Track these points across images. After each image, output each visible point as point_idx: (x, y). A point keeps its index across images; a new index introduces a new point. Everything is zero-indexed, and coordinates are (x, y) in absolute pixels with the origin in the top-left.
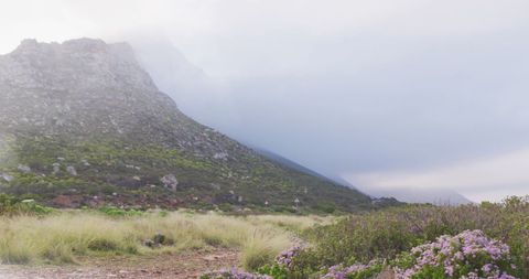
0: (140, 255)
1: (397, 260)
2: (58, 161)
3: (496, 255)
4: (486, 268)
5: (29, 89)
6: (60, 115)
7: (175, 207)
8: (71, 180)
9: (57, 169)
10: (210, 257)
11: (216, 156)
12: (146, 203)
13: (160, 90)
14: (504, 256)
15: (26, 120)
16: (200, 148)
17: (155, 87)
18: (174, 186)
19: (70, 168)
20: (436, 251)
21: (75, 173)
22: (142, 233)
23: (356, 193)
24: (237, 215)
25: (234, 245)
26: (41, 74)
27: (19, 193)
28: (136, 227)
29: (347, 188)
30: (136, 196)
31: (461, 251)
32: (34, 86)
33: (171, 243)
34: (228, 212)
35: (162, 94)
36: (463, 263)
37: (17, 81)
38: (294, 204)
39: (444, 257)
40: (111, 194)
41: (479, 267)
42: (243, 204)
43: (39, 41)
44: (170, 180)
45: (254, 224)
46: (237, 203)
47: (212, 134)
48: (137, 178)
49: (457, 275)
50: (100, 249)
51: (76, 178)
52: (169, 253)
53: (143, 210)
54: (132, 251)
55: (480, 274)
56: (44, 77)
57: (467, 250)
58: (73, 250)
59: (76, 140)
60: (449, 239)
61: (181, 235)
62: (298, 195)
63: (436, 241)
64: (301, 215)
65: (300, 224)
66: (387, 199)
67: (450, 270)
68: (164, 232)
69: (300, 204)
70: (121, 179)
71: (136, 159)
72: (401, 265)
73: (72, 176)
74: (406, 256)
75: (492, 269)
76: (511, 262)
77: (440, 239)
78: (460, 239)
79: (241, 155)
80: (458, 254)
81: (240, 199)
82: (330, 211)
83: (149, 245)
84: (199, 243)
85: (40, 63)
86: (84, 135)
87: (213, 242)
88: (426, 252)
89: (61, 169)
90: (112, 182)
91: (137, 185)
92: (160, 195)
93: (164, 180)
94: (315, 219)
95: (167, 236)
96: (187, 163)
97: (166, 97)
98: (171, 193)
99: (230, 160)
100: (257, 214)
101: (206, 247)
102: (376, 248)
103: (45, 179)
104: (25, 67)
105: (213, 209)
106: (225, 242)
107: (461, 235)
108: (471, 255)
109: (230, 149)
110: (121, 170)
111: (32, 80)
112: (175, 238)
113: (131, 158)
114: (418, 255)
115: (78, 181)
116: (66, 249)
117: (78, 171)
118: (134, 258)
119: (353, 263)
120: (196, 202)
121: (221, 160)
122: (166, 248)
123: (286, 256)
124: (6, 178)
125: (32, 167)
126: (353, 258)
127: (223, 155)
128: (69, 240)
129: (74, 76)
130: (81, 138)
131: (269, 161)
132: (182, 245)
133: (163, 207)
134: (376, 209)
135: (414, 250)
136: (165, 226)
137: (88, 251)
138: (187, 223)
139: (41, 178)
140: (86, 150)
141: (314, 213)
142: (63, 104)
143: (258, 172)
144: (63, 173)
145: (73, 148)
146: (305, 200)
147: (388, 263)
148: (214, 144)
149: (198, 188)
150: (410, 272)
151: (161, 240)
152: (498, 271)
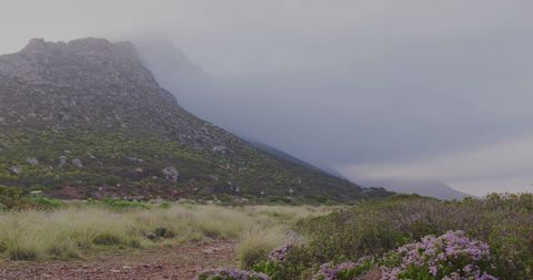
0: (142, 248)
1: (385, 258)
2: (64, 154)
3: (476, 256)
4: (467, 269)
5: (37, 86)
6: (67, 110)
7: (176, 197)
8: (77, 172)
9: (63, 162)
10: (209, 250)
11: (215, 149)
12: (148, 194)
13: (161, 86)
14: (485, 257)
15: (34, 115)
16: (199, 141)
17: (157, 84)
18: (175, 177)
19: (76, 161)
20: (421, 251)
21: (81, 166)
22: (144, 226)
23: (347, 183)
24: (235, 205)
25: (232, 237)
26: (48, 72)
27: (28, 184)
28: (139, 220)
29: (339, 179)
30: (139, 187)
31: (444, 251)
32: (41, 83)
33: (171, 235)
34: (226, 202)
35: (163, 90)
36: (446, 263)
37: (25, 78)
38: (289, 194)
39: (428, 258)
40: (115, 185)
41: (461, 267)
42: (240, 195)
43: (46, 40)
44: (171, 172)
45: (251, 215)
46: (234, 193)
47: (211, 128)
48: (140, 170)
49: (440, 275)
50: (105, 243)
51: (82, 170)
52: (170, 246)
53: (146, 200)
54: (135, 245)
55: (462, 274)
56: (50, 75)
57: (450, 251)
58: (79, 245)
59: (82, 134)
60: (433, 239)
61: (181, 228)
62: (293, 185)
63: (420, 241)
64: (295, 205)
65: (294, 214)
66: (376, 189)
67: (434, 270)
68: (165, 225)
69: (294, 194)
70: (124, 171)
71: (138, 152)
72: (388, 264)
73: (78, 168)
74: (393, 255)
75: (474, 269)
76: (491, 261)
77: (425, 240)
78: (443, 240)
79: (238, 148)
80: (441, 255)
81: (238, 190)
82: (322, 201)
83: (151, 238)
84: (198, 235)
85: (47, 61)
86: (89, 129)
87: (212, 234)
88: (411, 252)
89: (67, 161)
90: (117, 174)
91: (140, 177)
92: (162, 186)
93: (165, 171)
94: (309, 209)
95: (168, 229)
96: (188, 156)
97: (167, 93)
98: (173, 184)
99: (228, 152)
100: (253, 205)
101: (206, 239)
102: (364, 246)
103: (52, 171)
104: (33, 65)
105: (212, 199)
106: (223, 234)
107: (444, 236)
108: (453, 256)
109: (228, 142)
110: (125, 162)
111: (40, 77)
112: (176, 231)
113: (133, 151)
114: (403, 254)
115: (84, 173)
116: (71, 245)
117: (84, 164)
118: (137, 252)
119: (343, 260)
120: (196, 193)
121: (219, 152)
122: (167, 242)
123: (280, 252)
124: (15, 170)
125: (40, 160)
126: (343, 256)
127: (221, 148)
128: (75, 235)
129: (80, 74)
130: (86, 132)
131: (265, 153)
132: (183, 238)
133: (164, 198)
134: (366, 199)
135: (401, 250)
136: (165, 218)
137: (93, 246)
138: (187, 215)
139: (48, 170)
140: (91, 144)
141: (308, 203)
142: (69, 100)
143: (254, 164)
144: (69, 165)
145: (78, 141)
146: (300, 190)
147: (376, 261)
148: (212, 137)
149: (198, 179)
150: (396, 271)
151: (162, 233)
152: (478, 271)
